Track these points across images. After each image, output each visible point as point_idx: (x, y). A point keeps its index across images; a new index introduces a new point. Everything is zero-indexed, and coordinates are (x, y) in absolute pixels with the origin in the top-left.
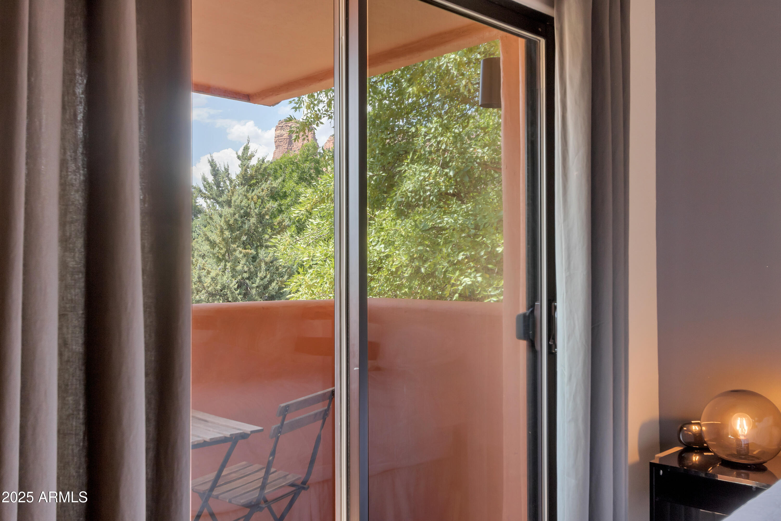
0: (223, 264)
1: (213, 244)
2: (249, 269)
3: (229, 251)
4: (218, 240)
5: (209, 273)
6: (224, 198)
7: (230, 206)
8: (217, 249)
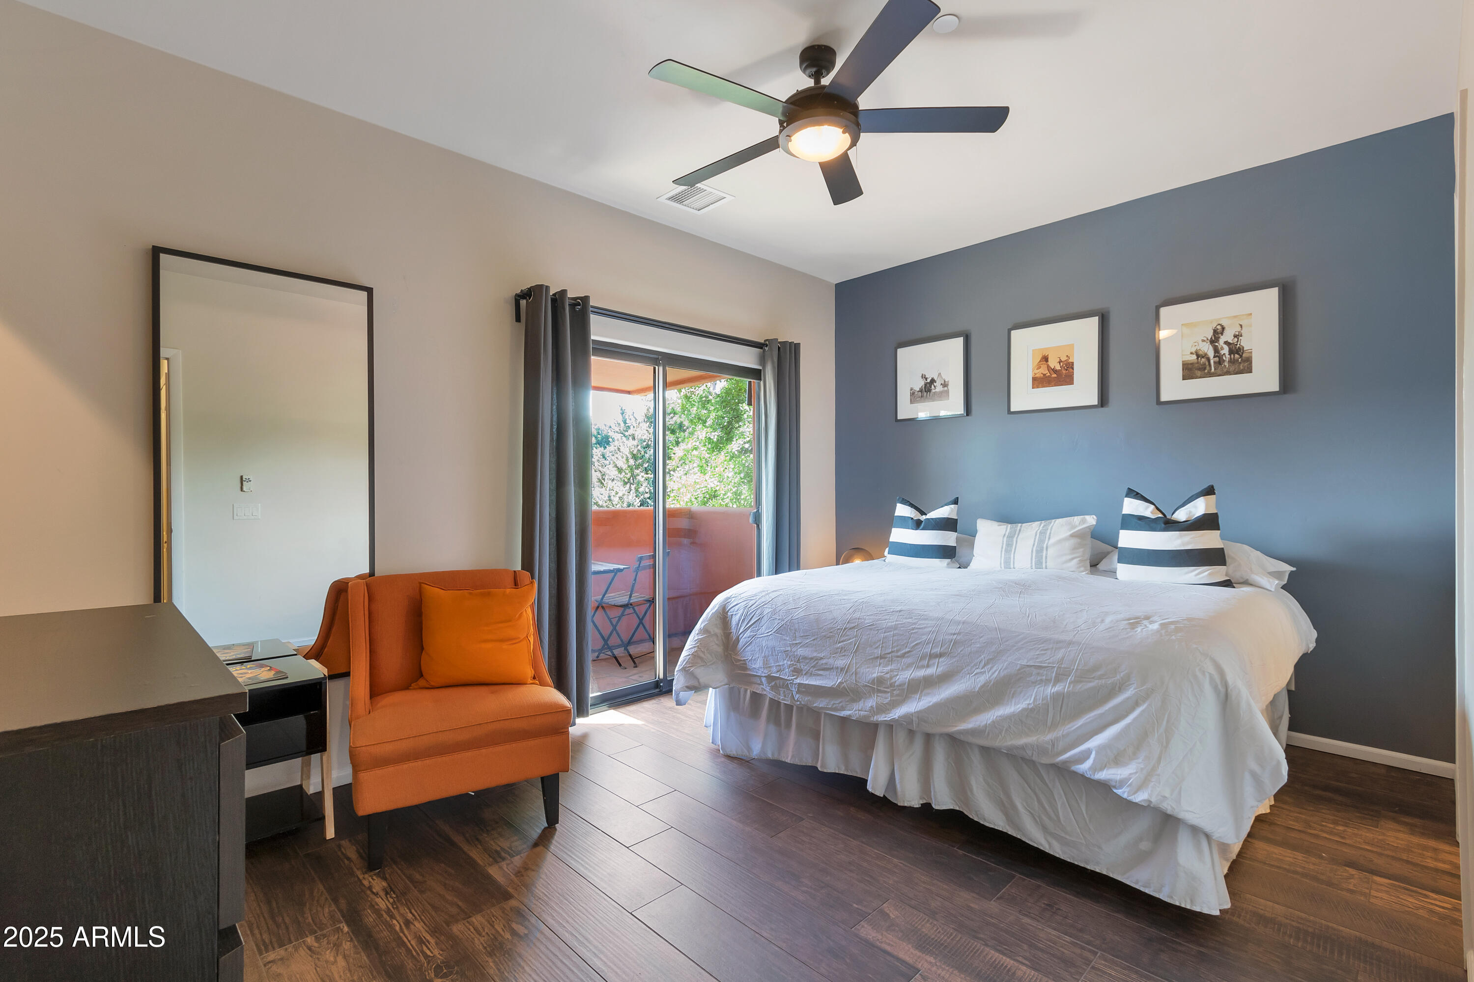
0: (628, 486)
1: (620, 470)
2: (650, 490)
3: (634, 476)
4: (625, 467)
5: (617, 493)
6: (630, 432)
7: (634, 439)
8: (623, 474)
